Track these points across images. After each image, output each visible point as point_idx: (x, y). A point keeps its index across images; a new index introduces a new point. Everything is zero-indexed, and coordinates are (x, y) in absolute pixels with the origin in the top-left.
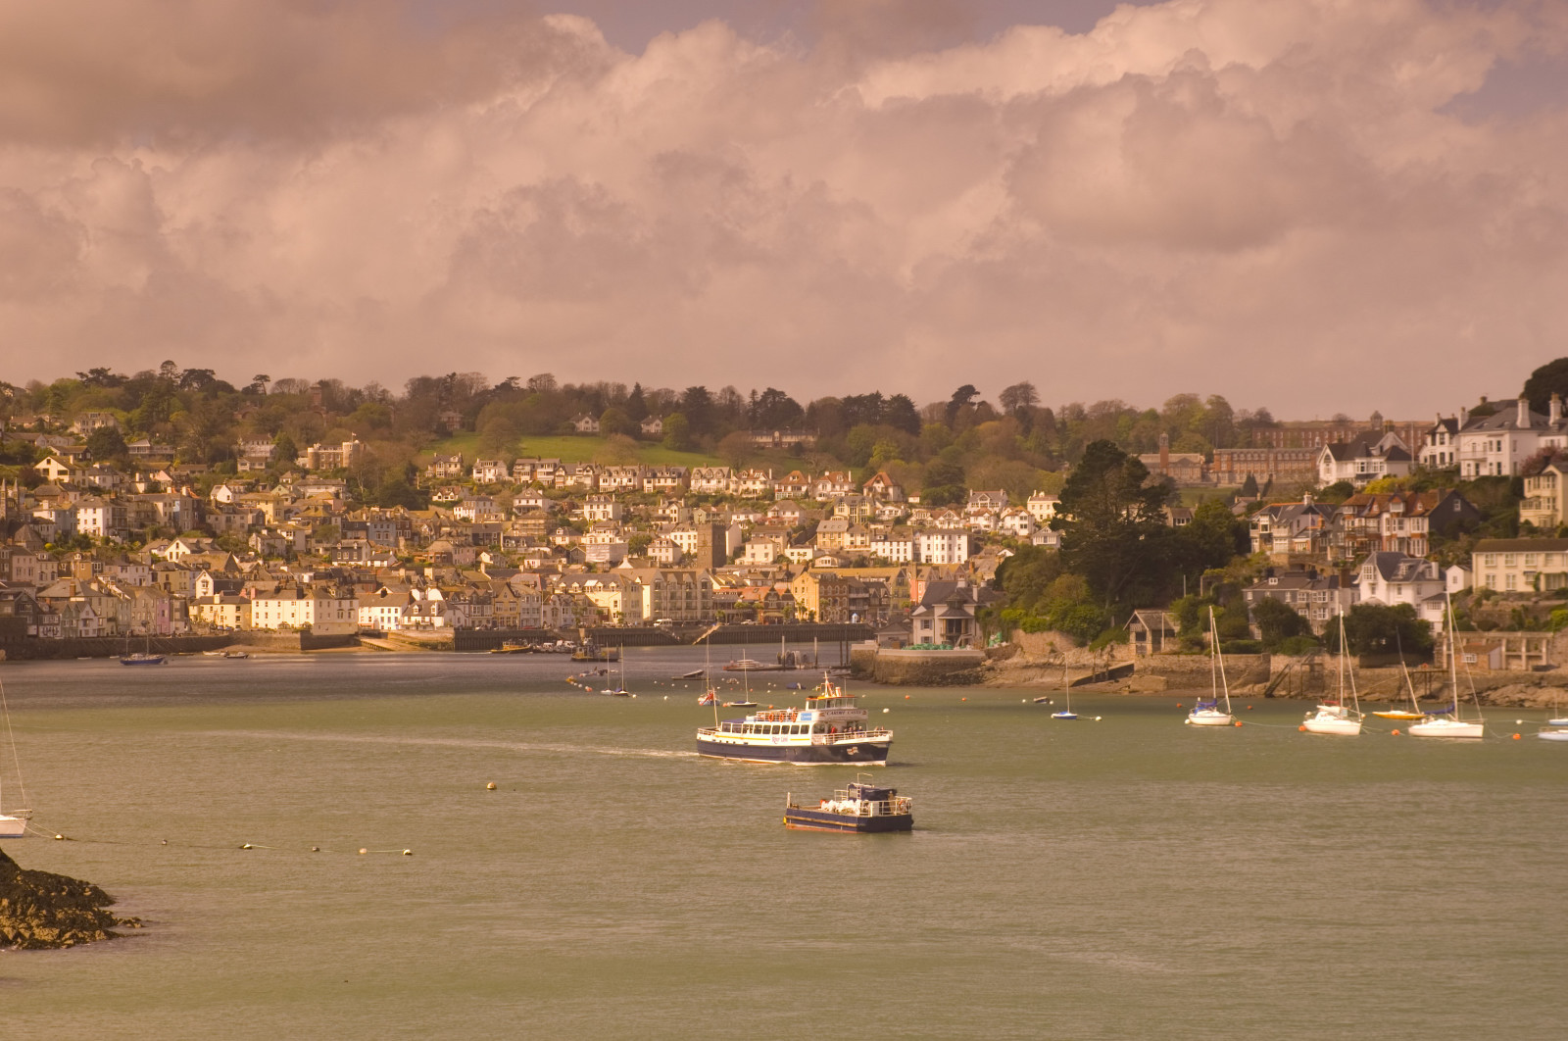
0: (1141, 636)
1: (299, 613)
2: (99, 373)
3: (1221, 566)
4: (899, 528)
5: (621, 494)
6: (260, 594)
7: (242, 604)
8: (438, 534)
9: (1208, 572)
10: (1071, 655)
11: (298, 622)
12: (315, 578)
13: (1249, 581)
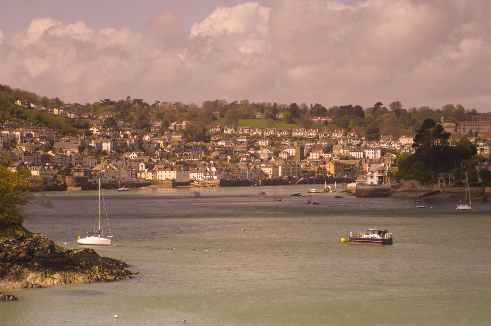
0: (442, 181)
1: (172, 175)
2: (107, 100)
3: (468, 159)
4: (358, 148)
5: (270, 137)
6: (159, 169)
7: (154, 172)
8: (214, 150)
9: (463, 160)
10: (419, 187)
11: (171, 178)
12: (176, 164)
13: (477, 163)
